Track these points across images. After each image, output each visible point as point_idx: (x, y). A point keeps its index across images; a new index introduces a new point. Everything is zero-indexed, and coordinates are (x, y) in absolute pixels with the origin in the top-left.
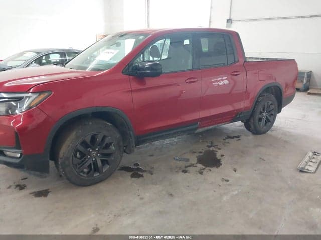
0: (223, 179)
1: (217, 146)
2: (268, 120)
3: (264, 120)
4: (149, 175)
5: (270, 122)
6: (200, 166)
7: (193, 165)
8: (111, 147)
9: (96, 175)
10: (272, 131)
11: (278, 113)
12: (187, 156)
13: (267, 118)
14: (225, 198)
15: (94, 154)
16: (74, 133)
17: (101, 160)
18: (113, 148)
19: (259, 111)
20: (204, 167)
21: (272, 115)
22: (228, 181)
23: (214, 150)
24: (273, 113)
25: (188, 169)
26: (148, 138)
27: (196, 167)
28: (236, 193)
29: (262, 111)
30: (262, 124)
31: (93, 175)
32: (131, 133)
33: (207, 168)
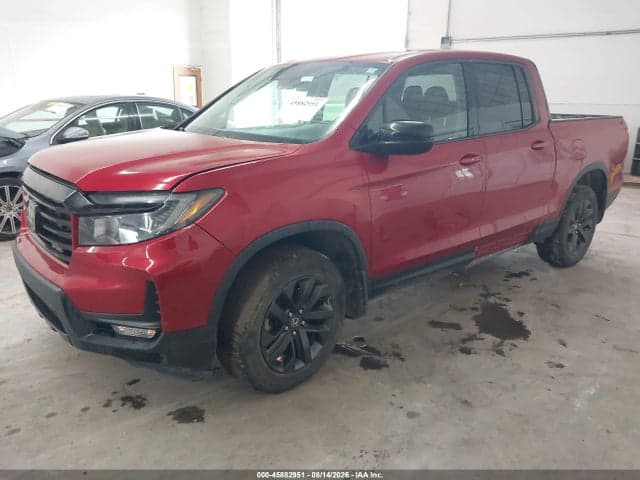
0: (549, 363)
1: (499, 294)
2: (581, 239)
3: (576, 237)
4: (398, 362)
5: (584, 240)
6: (490, 339)
7: (475, 336)
8: (325, 305)
9: (300, 365)
10: (587, 259)
11: (598, 222)
12: (452, 318)
13: (580, 235)
14: (579, 404)
15: (295, 322)
16: (267, 278)
17: (308, 333)
18: (328, 307)
19: (569, 221)
20: (499, 340)
21: (588, 227)
22: (562, 367)
23: (499, 302)
24: (590, 223)
25: (468, 345)
26: (390, 283)
27: (482, 339)
28: (592, 391)
29: (573, 219)
30: (572, 245)
31: (294, 367)
32: (364, 273)
33: (506, 342)
